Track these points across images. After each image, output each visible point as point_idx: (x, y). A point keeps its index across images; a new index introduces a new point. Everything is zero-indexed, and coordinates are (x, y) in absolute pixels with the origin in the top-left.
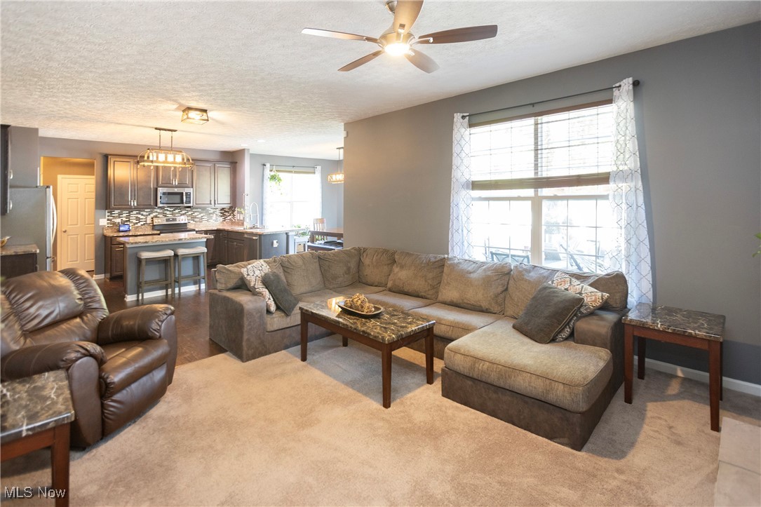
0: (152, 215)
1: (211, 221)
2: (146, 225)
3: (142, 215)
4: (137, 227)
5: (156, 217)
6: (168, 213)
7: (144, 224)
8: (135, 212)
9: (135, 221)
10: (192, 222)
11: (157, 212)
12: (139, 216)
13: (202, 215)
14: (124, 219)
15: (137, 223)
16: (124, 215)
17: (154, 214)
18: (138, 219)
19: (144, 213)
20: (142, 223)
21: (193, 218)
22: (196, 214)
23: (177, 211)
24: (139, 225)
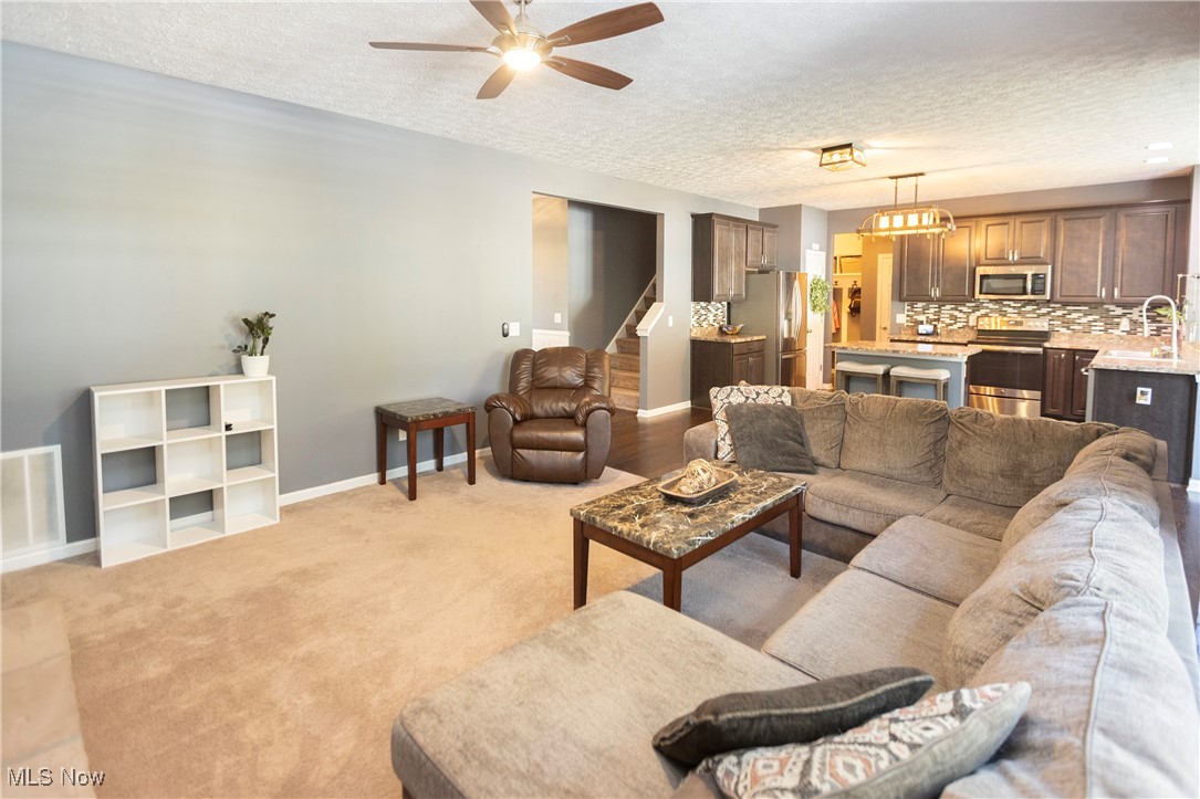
0: (978, 314)
1: (1117, 332)
2: (966, 329)
3: (961, 311)
4: (952, 330)
5: (986, 315)
6: (1010, 310)
7: (964, 327)
8: (948, 307)
9: (948, 321)
10: (1063, 330)
11: (987, 308)
12: (956, 313)
13: (1090, 318)
14: (932, 317)
15: (951, 324)
16: (932, 311)
17: (983, 311)
18: (952, 317)
19: (965, 309)
20: (960, 325)
21: (1067, 324)
22: (1074, 315)
23: (1029, 308)
24: (955, 327)
